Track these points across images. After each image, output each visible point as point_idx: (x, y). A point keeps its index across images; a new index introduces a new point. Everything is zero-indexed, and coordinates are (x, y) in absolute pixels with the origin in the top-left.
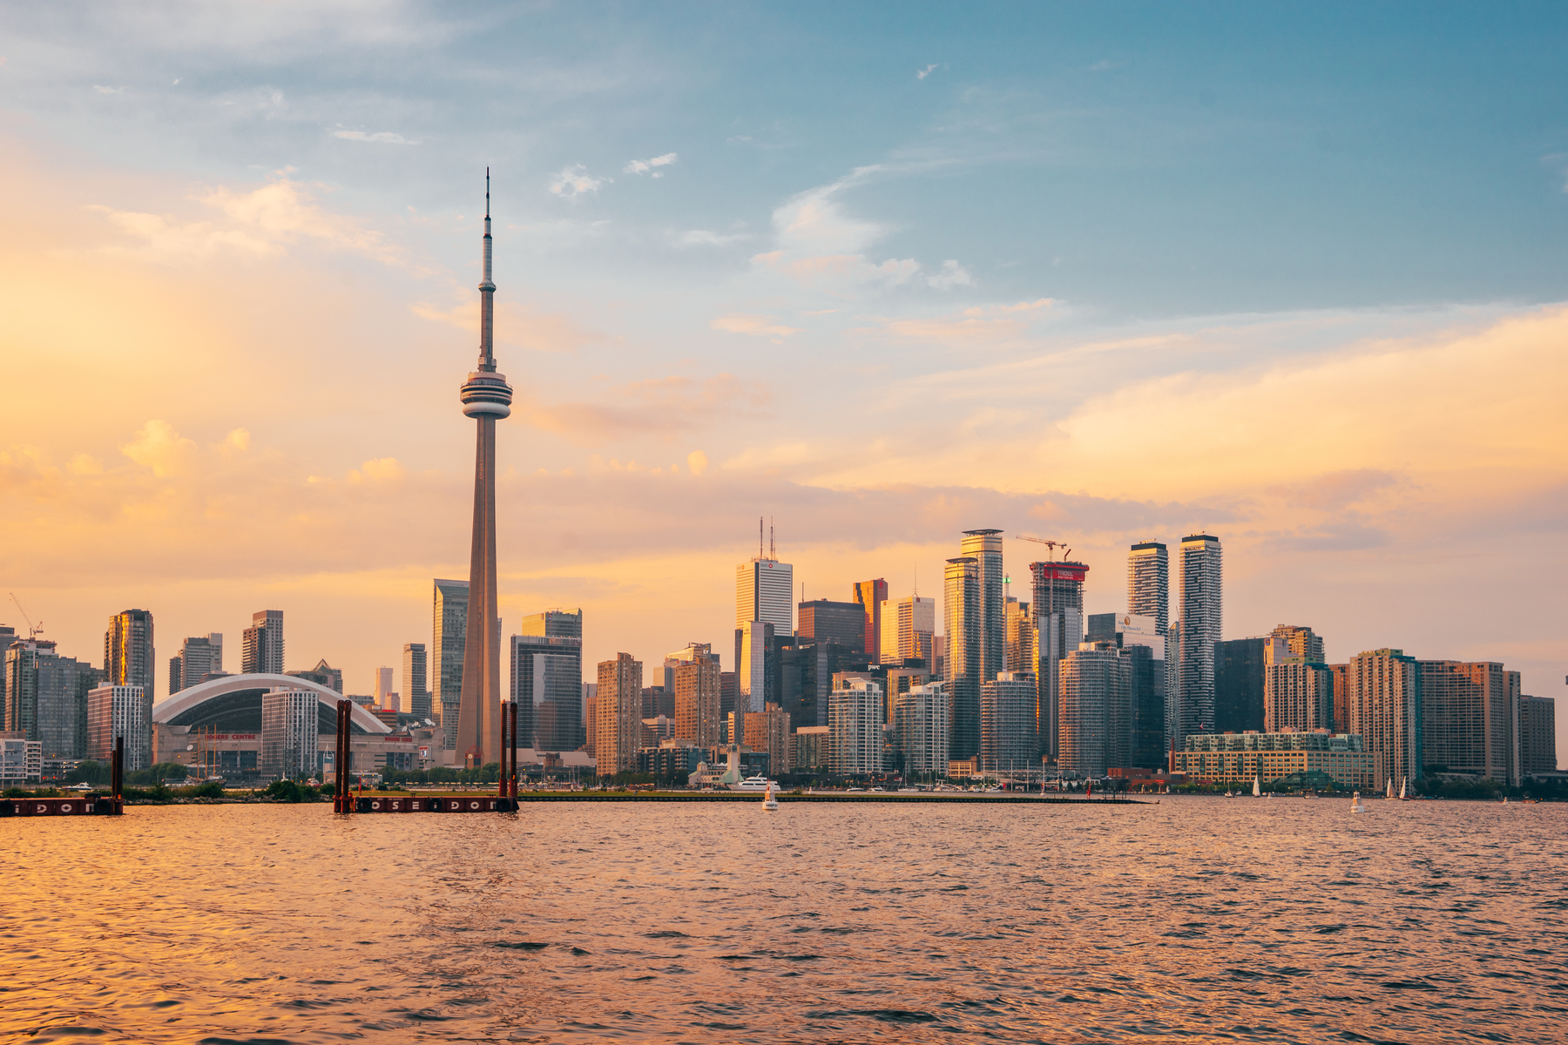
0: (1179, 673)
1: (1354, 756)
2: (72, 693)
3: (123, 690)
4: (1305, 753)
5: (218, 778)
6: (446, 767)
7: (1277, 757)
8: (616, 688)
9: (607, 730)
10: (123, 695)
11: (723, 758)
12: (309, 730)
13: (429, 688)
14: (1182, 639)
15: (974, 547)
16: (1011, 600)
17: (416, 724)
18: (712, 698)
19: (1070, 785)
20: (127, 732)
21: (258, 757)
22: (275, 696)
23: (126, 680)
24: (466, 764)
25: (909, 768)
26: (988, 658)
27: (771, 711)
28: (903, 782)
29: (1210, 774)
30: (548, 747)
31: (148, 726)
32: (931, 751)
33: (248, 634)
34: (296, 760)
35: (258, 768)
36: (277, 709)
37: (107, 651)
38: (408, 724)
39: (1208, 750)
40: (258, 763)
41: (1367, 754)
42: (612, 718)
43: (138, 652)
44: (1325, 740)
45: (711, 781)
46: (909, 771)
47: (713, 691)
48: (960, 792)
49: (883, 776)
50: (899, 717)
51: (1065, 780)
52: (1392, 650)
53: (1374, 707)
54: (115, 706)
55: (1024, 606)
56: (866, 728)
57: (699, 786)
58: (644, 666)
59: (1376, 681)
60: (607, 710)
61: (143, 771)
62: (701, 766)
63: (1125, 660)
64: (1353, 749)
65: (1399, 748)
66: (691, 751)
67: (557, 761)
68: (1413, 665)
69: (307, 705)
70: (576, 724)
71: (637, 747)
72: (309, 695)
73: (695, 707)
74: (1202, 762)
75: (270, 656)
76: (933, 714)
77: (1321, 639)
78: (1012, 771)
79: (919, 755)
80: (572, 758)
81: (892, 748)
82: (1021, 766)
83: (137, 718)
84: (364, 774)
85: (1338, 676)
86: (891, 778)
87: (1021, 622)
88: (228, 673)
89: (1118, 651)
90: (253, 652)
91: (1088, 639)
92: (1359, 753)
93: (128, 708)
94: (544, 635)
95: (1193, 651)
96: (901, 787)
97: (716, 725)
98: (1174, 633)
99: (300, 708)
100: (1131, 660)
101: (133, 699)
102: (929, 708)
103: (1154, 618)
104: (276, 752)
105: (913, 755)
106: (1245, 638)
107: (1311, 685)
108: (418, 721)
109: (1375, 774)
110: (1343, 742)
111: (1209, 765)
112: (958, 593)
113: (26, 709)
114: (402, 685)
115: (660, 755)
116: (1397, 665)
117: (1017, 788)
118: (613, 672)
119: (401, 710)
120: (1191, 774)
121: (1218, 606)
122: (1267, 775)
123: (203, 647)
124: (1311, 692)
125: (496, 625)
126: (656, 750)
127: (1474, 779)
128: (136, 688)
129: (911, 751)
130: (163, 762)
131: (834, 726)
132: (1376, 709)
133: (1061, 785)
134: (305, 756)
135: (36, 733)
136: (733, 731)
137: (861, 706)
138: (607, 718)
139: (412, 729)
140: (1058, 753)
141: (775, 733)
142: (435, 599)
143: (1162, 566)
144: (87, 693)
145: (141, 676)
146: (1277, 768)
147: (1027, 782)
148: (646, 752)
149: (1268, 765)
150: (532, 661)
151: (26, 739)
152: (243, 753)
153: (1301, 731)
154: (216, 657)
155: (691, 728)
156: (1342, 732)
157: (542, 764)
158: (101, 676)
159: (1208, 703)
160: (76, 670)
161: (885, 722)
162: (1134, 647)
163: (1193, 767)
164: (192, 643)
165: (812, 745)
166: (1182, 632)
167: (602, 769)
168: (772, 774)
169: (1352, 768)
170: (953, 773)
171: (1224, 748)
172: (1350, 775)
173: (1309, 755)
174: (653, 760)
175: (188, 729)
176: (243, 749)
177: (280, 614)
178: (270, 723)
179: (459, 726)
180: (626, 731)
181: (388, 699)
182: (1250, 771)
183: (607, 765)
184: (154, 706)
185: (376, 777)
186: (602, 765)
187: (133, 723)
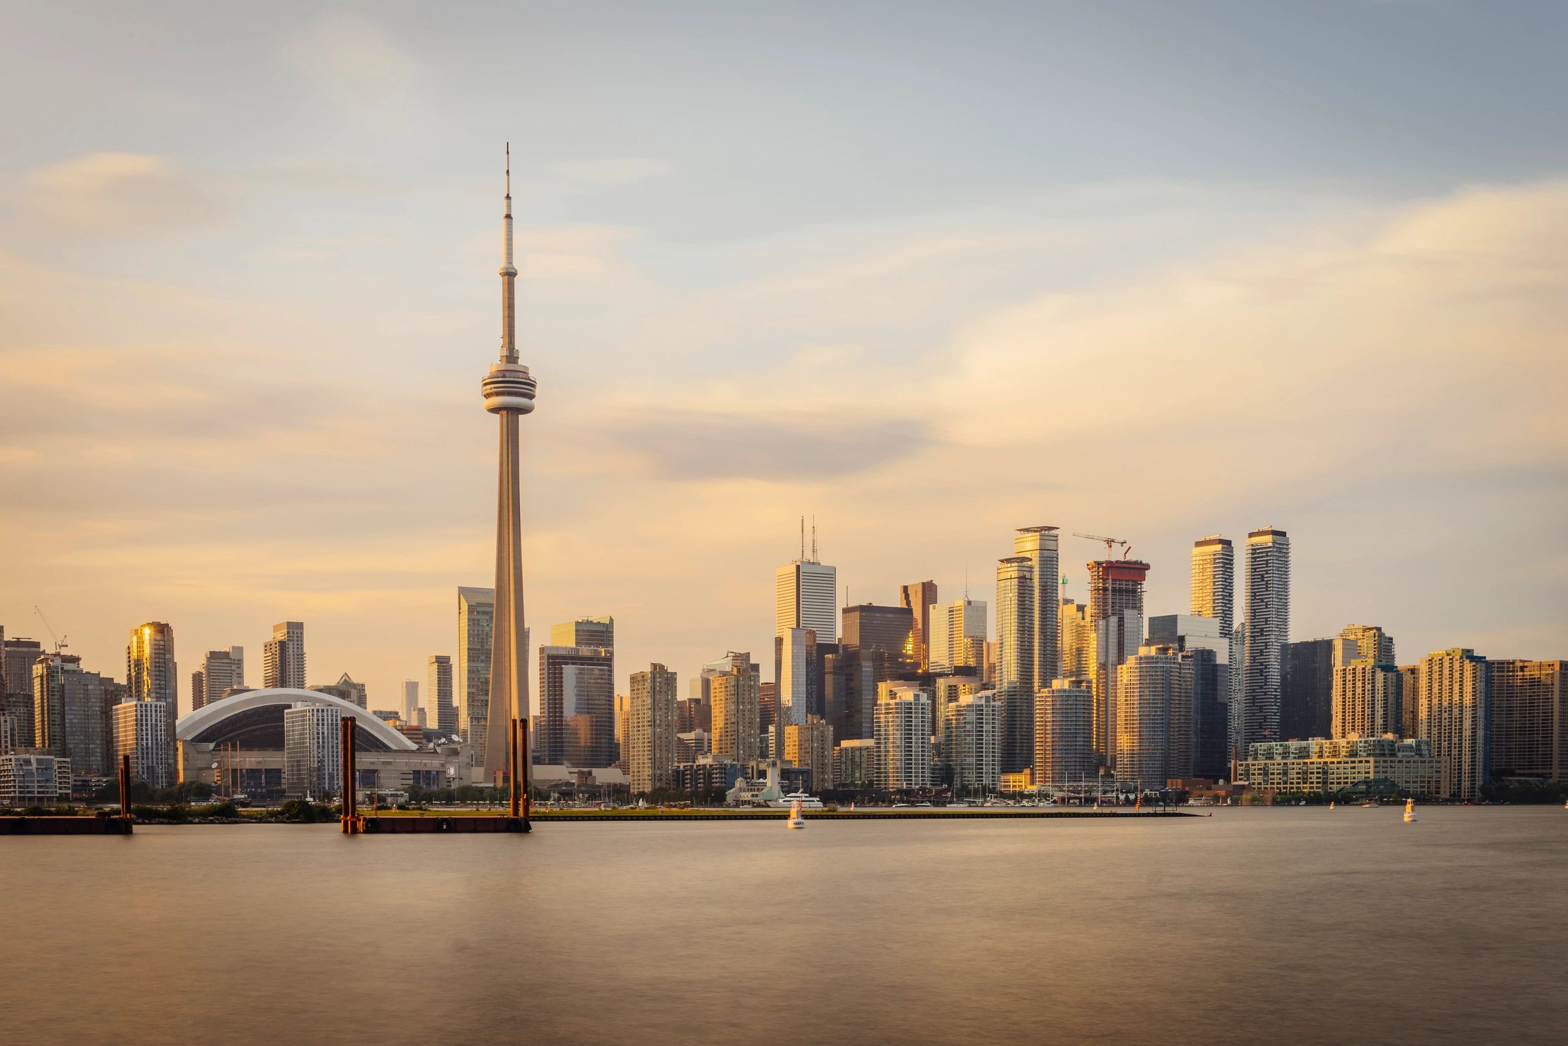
0: (1243, 677)
1: (1422, 762)
2: (97, 708)
3: (146, 706)
4: (1371, 759)
5: (243, 796)
6: (474, 785)
7: (1342, 765)
8: (649, 701)
9: (641, 745)
10: (146, 711)
11: (762, 774)
12: (333, 747)
13: (455, 703)
14: (1247, 641)
15: (1030, 545)
16: (1067, 602)
17: (443, 740)
18: (750, 711)
19: (1127, 798)
20: (152, 749)
21: (283, 775)
22: (297, 712)
23: (148, 695)
24: (495, 782)
25: (959, 782)
26: (1043, 665)
27: (813, 724)
28: (952, 797)
29: (1273, 783)
30: (580, 764)
31: (172, 743)
32: (982, 764)
33: (268, 647)
34: (321, 778)
35: (284, 787)
36: (299, 725)
37: (129, 666)
38: (434, 741)
39: (1272, 758)
40: (283, 781)
41: (1434, 759)
42: (646, 732)
43: (159, 667)
44: (1392, 746)
45: (750, 798)
46: (959, 786)
47: (751, 703)
48: (1012, 807)
49: (930, 791)
50: (948, 728)
51: (1122, 792)
52: (1463, 650)
53: (1443, 710)
54: (139, 723)
55: (1081, 608)
56: (913, 741)
57: (738, 803)
58: (678, 677)
59: (1446, 682)
60: (641, 724)
61: (169, 789)
62: (739, 782)
63: (1186, 665)
64: (1421, 755)
65: (1467, 753)
66: (729, 767)
67: (589, 778)
68: (1484, 665)
69: (330, 721)
70: (609, 739)
71: (673, 763)
72: (332, 710)
73: (733, 720)
74: (1265, 772)
75: (292, 670)
76: (984, 725)
77: (1391, 639)
78: (1066, 784)
79: (969, 769)
80: (604, 776)
81: (941, 761)
82: (1076, 778)
83: (161, 735)
84: (390, 793)
85: (1408, 678)
86: (939, 793)
87: (1078, 626)
88: (251, 688)
89: (1180, 655)
90: (274, 666)
91: (1149, 643)
92: (1427, 759)
93: (151, 724)
94: (574, 645)
95: (1258, 655)
96: (951, 802)
97: (755, 739)
98: (1240, 635)
99: (323, 724)
100: (1193, 665)
101: (157, 715)
102: (980, 719)
103: (1218, 619)
104: (300, 770)
105: (963, 769)
106: (1312, 640)
107: (1380, 688)
108: (445, 737)
109: (1442, 780)
110: (1410, 747)
111: (1273, 774)
112: (1012, 595)
113: (55, 725)
114: (428, 700)
115: (696, 771)
116: (1468, 666)
117: (1071, 801)
118: (646, 684)
119: (428, 726)
120: (1254, 784)
121: (1285, 605)
122: (1332, 783)
123: (224, 661)
124: (1379, 696)
125: (523, 636)
126: (692, 766)
127: (1541, 783)
128: (159, 703)
129: (961, 765)
130: (188, 780)
131: (880, 739)
132: (1445, 712)
133: (1118, 798)
134: (329, 774)
135: (65, 749)
136: (773, 745)
137: (908, 717)
138: (640, 733)
139: (439, 745)
140: (1115, 764)
141: (817, 747)
142: (460, 609)
143: (1227, 564)
144: (111, 710)
145: (163, 691)
146: (1342, 776)
147: (1083, 795)
148: (682, 768)
149: (1333, 773)
150: (562, 673)
151: (56, 756)
152: (267, 771)
153: (1368, 736)
154: (238, 671)
155: (729, 742)
156: (1410, 737)
157: (574, 781)
158: (125, 691)
159: (1273, 709)
160: (100, 684)
161: (934, 734)
162: (1197, 651)
163: (1256, 777)
164: (214, 656)
165: (857, 759)
166: (1247, 634)
167: (636, 786)
168: (814, 790)
169: (1419, 774)
170: (1005, 786)
171: (1289, 756)
172: (1417, 782)
173: (1375, 762)
174: (689, 776)
175: (212, 746)
176: (268, 767)
177: (300, 626)
178: (293, 739)
179: (487, 742)
180: (661, 746)
181: (415, 715)
182: (1315, 780)
183: (641, 782)
184: (178, 722)
185: (402, 795)
186: (636, 782)
187: (157, 740)
